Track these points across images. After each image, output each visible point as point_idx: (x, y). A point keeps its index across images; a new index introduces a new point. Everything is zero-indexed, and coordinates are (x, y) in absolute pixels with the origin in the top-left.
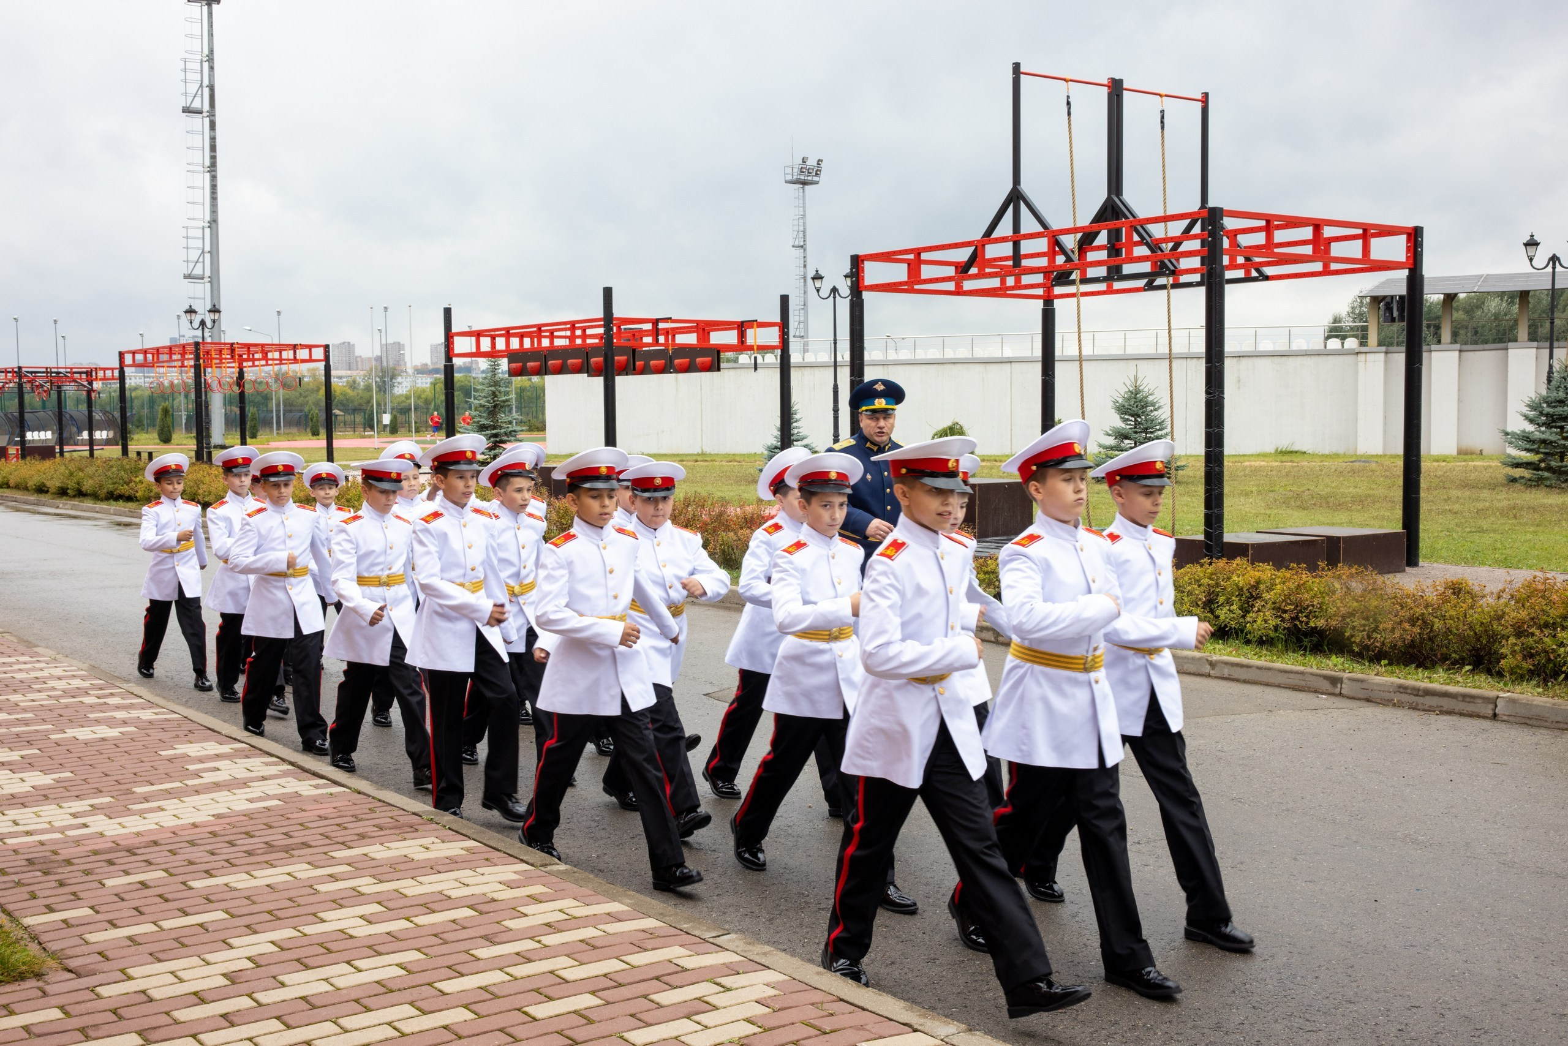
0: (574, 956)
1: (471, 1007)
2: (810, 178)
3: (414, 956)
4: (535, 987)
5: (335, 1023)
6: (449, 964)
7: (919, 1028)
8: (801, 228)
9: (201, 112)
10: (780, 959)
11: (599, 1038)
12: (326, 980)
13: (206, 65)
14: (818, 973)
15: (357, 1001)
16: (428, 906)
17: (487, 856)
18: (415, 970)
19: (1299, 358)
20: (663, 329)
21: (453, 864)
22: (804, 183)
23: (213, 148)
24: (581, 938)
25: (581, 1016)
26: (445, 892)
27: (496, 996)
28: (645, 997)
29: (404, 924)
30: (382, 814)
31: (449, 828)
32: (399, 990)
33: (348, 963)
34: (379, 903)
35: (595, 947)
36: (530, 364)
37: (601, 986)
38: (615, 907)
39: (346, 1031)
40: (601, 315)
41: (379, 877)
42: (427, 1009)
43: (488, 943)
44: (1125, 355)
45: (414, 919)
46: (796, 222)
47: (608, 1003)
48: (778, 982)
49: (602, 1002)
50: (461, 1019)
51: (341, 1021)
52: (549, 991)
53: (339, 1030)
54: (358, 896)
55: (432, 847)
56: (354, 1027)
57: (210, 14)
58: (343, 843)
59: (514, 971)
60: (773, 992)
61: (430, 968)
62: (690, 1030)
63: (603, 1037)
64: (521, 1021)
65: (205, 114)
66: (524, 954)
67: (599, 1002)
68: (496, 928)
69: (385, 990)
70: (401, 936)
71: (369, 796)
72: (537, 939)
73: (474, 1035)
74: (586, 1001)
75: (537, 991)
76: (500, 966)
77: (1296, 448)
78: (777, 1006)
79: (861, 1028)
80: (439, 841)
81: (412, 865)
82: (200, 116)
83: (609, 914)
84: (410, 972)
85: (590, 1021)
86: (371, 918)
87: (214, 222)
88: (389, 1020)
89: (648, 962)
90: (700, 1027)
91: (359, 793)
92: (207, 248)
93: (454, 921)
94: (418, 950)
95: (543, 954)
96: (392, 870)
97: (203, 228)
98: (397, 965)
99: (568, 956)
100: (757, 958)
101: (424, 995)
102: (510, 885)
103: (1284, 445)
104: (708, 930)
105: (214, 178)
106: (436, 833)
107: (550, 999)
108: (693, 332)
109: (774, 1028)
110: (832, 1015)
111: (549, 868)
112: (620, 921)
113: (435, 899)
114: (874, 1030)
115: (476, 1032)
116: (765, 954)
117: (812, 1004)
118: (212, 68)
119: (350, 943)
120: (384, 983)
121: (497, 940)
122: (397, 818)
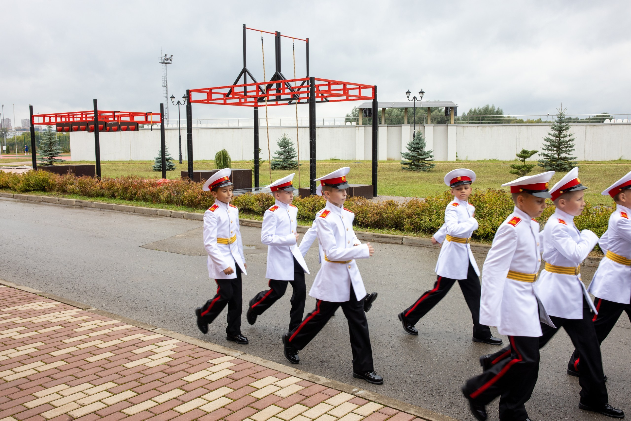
0: (102, 339)
1: (65, 360)
2: (168, 62)
3: (39, 344)
4: (88, 351)
5: (11, 370)
6: (54, 346)
7: (228, 354)
8: (165, 80)
10: (177, 335)
11: (115, 367)
12: (6, 355)
14: (191, 339)
15: (19, 362)
16: (44, 326)
17: (64, 307)
18: (41, 349)
19: (337, 128)
20: (117, 115)
21: (51, 310)
22: (166, 63)
24: (104, 333)
25: (107, 360)
26: (50, 321)
27: (74, 356)
28: (130, 351)
29: (35, 333)
30: (21, 294)
31: (48, 298)
32: (36, 356)
33: (14, 348)
34: (24, 326)
35: (109, 336)
36: (65, 127)
37: (113, 349)
38: (115, 322)
39: (16, 373)
40: (93, 110)
41: (23, 317)
42: (47, 362)
43: (69, 338)
44: (281, 126)
45: (39, 331)
46: (163, 77)
47: (117, 355)
48: (177, 343)
49: (114, 354)
50: (62, 365)
51: (14, 369)
52: (94, 352)
53: (13, 373)
54: (15, 324)
55: (42, 305)
56: (19, 371)
58: (6, 306)
59: (80, 346)
60: (176, 346)
61: (47, 348)
62: (147, 362)
63: (116, 366)
64: (84, 363)
66: (83, 340)
67: (113, 354)
68: (71, 332)
69: (30, 357)
70: (34, 338)
71: (14, 288)
72: (87, 335)
73: (67, 370)
74: (108, 355)
75: (90, 352)
76: (74, 345)
77: (337, 158)
78: (178, 351)
79: (208, 356)
80: (45, 303)
81: (35, 312)
83: (113, 324)
84: (39, 350)
85: (110, 362)
86: (21, 332)
88: (33, 367)
89: (130, 340)
90: (151, 360)
91: (10, 287)
93: (54, 331)
94: (42, 342)
95: (90, 339)
96: (27, 314)
98: (34, 348)
99: (100, 340)
100: (169, 336)
101: (46, 357)
102: (75, 317)
103: (333, 157)
104: (150, 327)
106: (43, 300)
107: (95, 355)
108: (128, 116)
109: (178, 358)
110: (197, 352)
111: (89, 310)
112: (118, 326)
113: (46, 323)
114: (212, 356)
115: (68, 369)
116: (172, 334)
117: (190, 349)
119: (14, 341)
120: (29, 354)
121: (72, 336)
122: (27, 295)
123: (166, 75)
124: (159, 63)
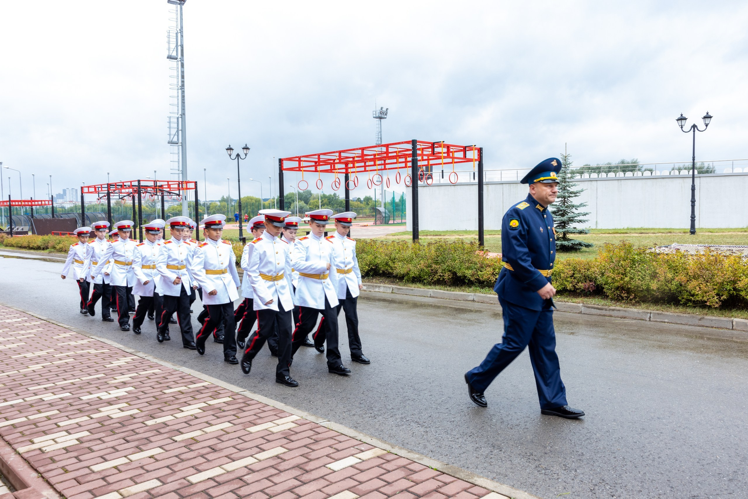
2: (383, 116)
8: (380, 137)
9: (176, 59)
13: (179, 35)
22: (381, 118)
23: (183, 77)
46: (377, 134)
57: (181, 9)
65: (179, 60)
82: (176, 61)
87: (183, 114)
92: (180, 128)
97: (178, 118)
105: (183, 92)
118: (182, 36)
123: (381, 132)
124: (374, 117)
